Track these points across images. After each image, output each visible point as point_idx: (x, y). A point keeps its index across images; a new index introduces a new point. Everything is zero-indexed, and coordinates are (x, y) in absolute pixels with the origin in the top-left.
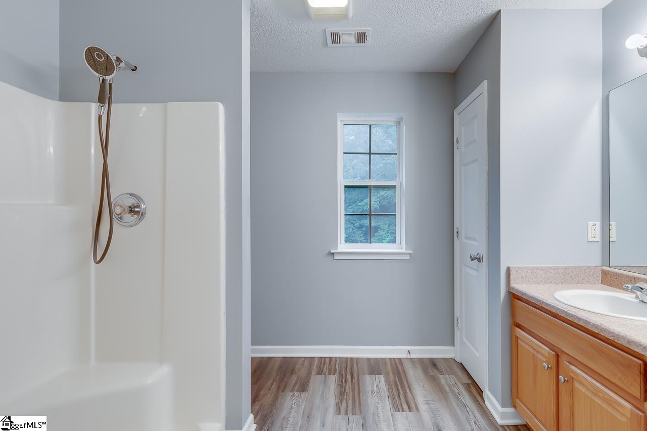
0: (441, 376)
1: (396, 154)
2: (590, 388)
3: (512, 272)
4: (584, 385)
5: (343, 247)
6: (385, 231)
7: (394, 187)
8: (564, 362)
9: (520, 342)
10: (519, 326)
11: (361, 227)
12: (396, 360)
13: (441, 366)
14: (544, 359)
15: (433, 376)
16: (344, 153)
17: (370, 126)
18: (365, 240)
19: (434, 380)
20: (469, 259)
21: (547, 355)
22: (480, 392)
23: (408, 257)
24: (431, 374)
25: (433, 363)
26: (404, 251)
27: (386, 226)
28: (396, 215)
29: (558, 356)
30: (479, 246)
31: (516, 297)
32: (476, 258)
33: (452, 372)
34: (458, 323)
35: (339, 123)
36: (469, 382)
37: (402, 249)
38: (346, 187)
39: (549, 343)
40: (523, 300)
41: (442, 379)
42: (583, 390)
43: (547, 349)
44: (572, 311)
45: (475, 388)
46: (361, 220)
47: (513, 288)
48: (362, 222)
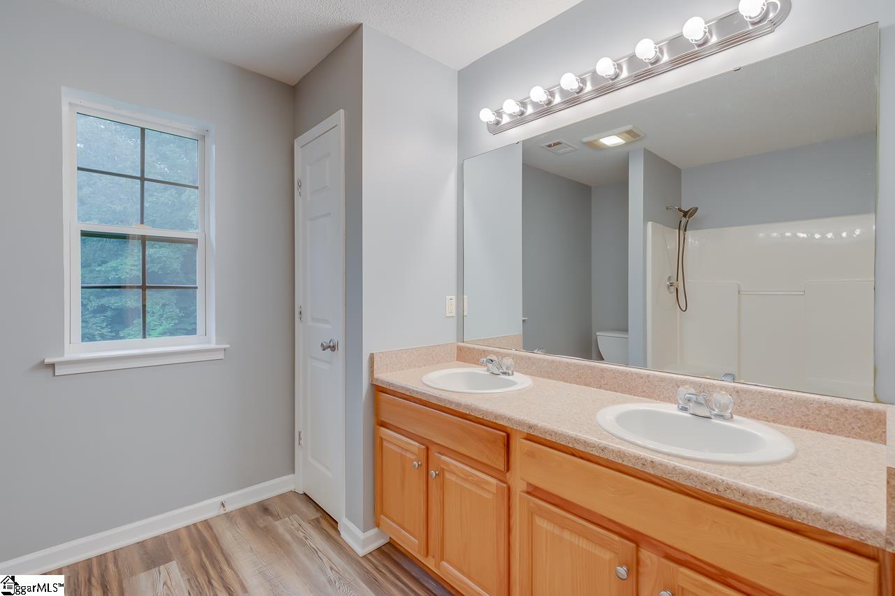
0: (277, 523)
1: (197, 188)
2: (461, 475)
3: (376, 360)
4: (455, 473)
5: (75, 349)
6: (156, 315)
7: (194, 242)
8: (434, 454)
9: (385, 444)
10: (383, 424)
11: (102, 309)
12: (198, 525)
13: (276, 508)
14: (413, 457)
15: (265, 527)
16: (79, 169)
17: (143, 130)
18: (111, 332)
19: (268, 534)
20: (320, 349)
21: (416, 450)
22: (334, 524)
23: (221, 356)
24: (261, 526)
25: (264, 508)
26: (213, 345)
27: (158, 307)
28: (197, 288)
29: (428, 449)
30: (334, 330)
31: (380, 389)
32: (330, 347)
33: (293, 510)
34: (300, 439)
35: (65, 109)
36: (318, 515)
37: (209, 342)
38: (85, 234)
39: (417, 436)
40: (388, 392)
41: (279, 526)
42: (454, 479)
43: (417, 444)
44: (444, 395)
45: (327, 520)
46: (103, 297)
47: (377, 379)
48: (104, 301)
